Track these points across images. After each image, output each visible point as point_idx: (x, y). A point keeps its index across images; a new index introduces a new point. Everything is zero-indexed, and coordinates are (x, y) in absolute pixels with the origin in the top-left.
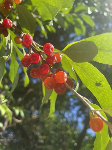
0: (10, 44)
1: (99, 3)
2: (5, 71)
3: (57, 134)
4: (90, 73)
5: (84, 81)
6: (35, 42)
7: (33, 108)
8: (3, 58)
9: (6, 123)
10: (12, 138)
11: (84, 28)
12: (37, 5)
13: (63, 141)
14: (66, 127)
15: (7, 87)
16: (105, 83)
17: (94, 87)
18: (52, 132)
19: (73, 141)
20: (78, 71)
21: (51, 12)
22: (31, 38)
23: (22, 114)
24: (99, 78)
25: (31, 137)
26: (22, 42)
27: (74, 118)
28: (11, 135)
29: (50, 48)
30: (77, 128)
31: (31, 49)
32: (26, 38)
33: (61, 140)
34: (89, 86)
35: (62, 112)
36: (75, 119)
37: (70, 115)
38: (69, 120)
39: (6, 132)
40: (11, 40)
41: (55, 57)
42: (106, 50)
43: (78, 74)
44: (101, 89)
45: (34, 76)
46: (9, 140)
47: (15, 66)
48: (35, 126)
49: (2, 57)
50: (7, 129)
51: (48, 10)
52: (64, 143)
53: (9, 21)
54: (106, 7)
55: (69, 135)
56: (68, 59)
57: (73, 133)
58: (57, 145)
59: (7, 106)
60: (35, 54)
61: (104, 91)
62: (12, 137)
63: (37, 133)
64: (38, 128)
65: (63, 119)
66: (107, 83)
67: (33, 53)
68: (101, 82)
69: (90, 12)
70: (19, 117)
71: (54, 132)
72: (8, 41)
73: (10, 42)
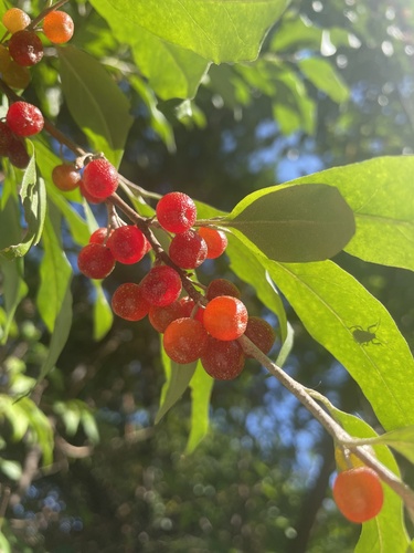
0: (36, 196)
1: (362, 10)
2: (23, 288)
3: (222, 495)
4: (332, 296)
5: (312, 323)
6: (128, 182)
7: (128, 402)
8: (12, 254)
9: (32, 462)
10: (55, 513)
11: (309, 108)
12: (133, 42)
13: (245, 519)
14: (252, 470)
15: (30, 330)
16: (387, 330)
17: (348, 346)
18: (200, 488)
19: (281, 521)
20: (289, 287)
21: (182, 66)
22: (113, 172)
23: (91, 428)
24: (365, 312)
25: (124, 510)
26: (80, 183)
27: (281, 435)
28: (52, 502)
29: (180, 211)
30: (295, 472)
31: (112, 214)
32: (95, 173)
33: (236, 519)
34: (332, 339)
35: (237, 412)
36: (286, 437)
37: (268, 422)
38: (264, 443)
39: (35, 491)
40: (38, 182)
41: (203, 242)
42: (388, 218)
43: (288, 296)
44: (376, 354)
45: (127, 315)
46: (43, 521)
47: (56, 268)
48: (136, 468)
49: (7, 250)
50: (35, 482)
51: (170, 59)
52: (247, 529)
53: (30, 111)
54: (389, 23)
55: (264, 498)
56: (250, 247)
57: (280, 489)
58: (223, 534)
59: (35, 402)
60: (127, 233)
61: (385, 362)
62: (55, 509)
63: (145, 494)
64: (151, 474)
65: (240, 438)
66: (396, 330)
67: (121, 230)
68: (375, 329)
69: (328, 49)
70: (79, 437)
71: (209, 487)
72: (30, 186)
73: (37, 188)
